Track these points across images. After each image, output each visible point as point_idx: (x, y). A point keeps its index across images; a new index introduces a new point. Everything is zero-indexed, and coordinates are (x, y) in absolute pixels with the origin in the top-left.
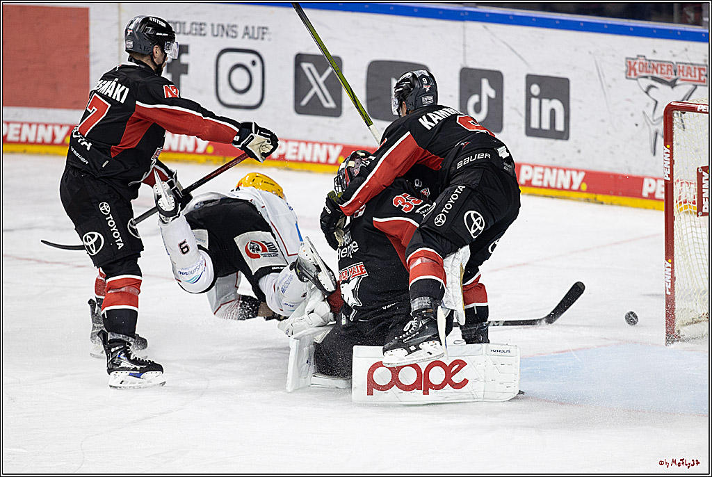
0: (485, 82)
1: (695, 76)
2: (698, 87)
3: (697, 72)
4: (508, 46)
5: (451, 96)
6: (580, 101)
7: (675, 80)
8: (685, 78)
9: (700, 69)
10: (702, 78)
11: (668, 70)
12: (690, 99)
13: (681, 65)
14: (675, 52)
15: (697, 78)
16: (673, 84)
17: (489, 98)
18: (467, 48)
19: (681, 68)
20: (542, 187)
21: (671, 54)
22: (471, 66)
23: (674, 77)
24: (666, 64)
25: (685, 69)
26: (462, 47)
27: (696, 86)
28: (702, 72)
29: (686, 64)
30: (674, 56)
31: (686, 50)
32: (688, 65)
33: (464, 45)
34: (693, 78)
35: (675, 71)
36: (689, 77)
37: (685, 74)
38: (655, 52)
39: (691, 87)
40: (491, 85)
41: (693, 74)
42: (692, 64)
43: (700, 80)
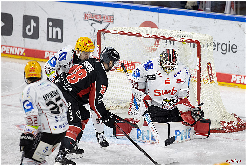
0: (32, 21)
1: (109, 20)
2: (110, 24)
3: (110, 18)
4: (41, 8)
5: (20, 26)
6: (67, 28)
7: (102, 21)
8: (105, 20)
9: (111, 17)
10: (112, 20)
11: (99, 17)
12: (107, 28)
13: (104, 16)
14: (102, 11)
15: (110, 20)
16: (101, 22)
17: (34, 26)
18: (26, 8)
19: (104, 17)
21: (100, 11)
22: (27, 14)
23: (101, 20)
24: (99, 15)
25: (106, 17)
26: (24, 8)
27: (109, 23)
28: (112, 18)
29: (106, 15)
30: (101, 12)
31: (106, 10)
32: (107, 16)
34: (108, 20)
35: (102, 18)
36: (107, 20)
37: (105, 19)
38: (94, 10)
39: (107, 24)
40: (35, 22)
41: (108, 19)
42: (108, 15)
43: (111, 21)
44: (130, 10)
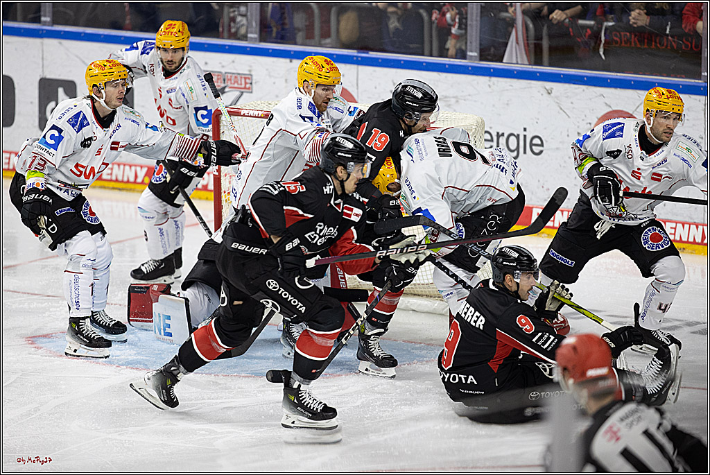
0: (61, 90)
1: (241, 84)
2: (245, 94)
3: (243, 80)
4: (81, 59)
5: (32, 103)
6: (143, 106)
7: (225, 88)
8: (232, 86)
9: (245, 78)
10: (248, 86)
11: (218, 79)
13: (229, 75)
14: (224, 64)
15: (243, 86)
16: (222, 91)
18: (45, 61)
19: (229, 77)
20: (111, 180)
21: (220, 65)
22: (48, 77)
23: (223, 85)
24: (217, 74)
25: (233, 78)
26: (41, 60)
27: (242, 93)
28: (248, 81)
29: (233, 74)
30: (223, 67)
31: (233, 62)
32: (235, 75)
33: (43, 59)
34: (240, 86)
35: (224, 80)
36: (236, 85)
37: (233, 82)
38: (206, 63)
39: (237, 93)
40: (66, 93)
41: (239, 82)
42: (239, 74)
43: (245, 88)
44: (291, 61)
